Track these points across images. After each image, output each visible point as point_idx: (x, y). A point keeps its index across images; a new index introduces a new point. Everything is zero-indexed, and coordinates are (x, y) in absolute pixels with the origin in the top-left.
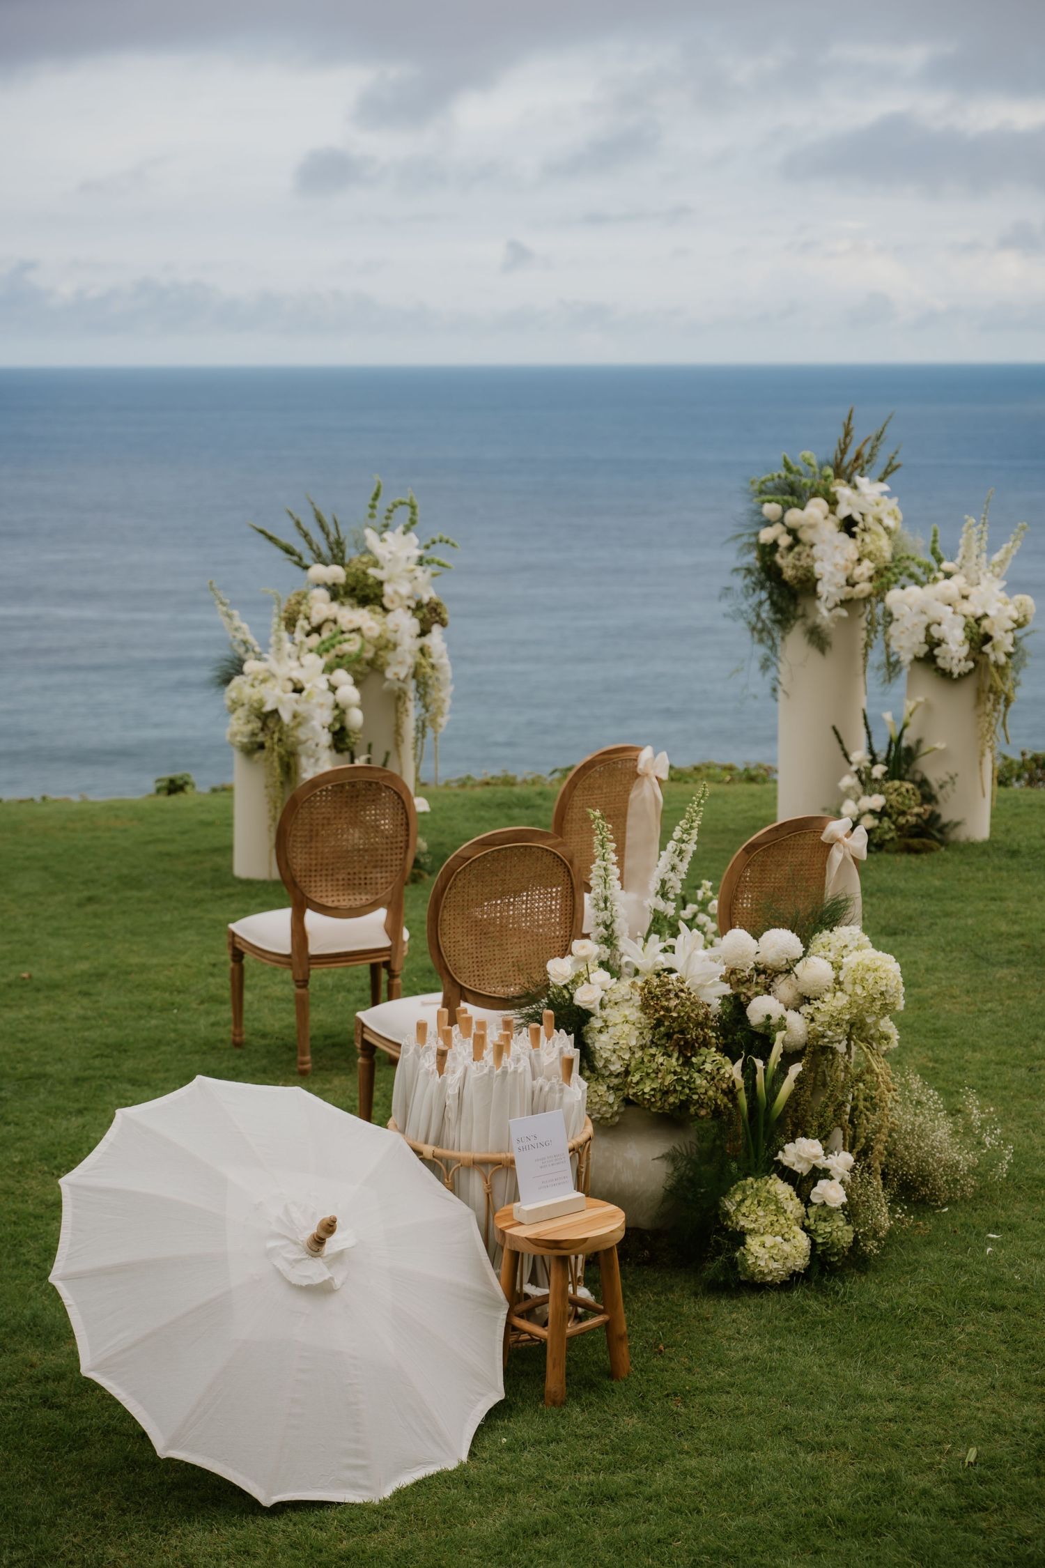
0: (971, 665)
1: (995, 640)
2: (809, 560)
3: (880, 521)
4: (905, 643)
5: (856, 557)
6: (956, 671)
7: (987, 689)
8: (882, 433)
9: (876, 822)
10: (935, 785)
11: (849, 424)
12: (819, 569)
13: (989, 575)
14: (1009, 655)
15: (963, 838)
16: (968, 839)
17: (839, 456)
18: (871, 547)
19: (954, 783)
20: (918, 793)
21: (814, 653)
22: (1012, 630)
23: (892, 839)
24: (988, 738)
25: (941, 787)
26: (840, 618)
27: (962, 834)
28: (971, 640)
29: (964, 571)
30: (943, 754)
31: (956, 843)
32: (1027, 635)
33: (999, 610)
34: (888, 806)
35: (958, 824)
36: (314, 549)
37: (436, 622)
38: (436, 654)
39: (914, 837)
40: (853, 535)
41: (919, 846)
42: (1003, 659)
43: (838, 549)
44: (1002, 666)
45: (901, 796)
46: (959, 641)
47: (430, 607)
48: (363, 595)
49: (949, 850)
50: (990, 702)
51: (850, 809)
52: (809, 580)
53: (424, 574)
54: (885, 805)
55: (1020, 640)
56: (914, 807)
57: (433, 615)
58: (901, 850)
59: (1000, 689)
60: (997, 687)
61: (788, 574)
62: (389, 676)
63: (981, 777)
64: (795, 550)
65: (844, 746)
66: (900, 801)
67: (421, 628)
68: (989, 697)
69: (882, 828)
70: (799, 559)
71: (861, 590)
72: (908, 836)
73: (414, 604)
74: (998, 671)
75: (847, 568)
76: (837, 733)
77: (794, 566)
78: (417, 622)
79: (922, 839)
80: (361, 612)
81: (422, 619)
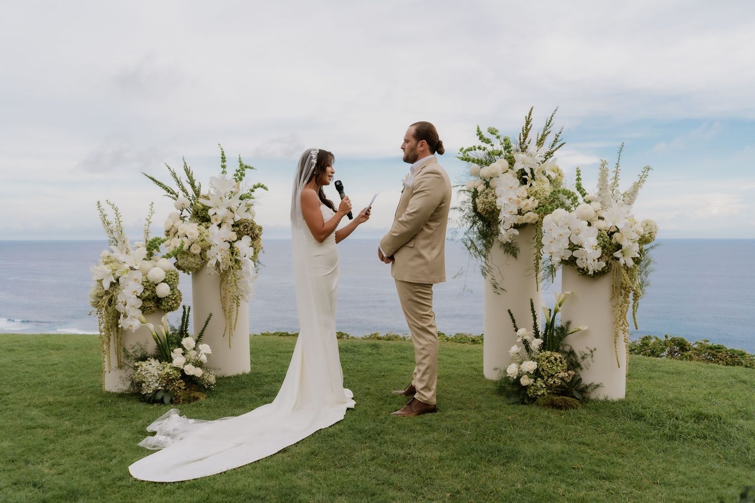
0: (604, 265)
1: (624, 248)
2: (493, 198)
3: (544, 173)
4: (554, 249)
5: (526, 195)
6: (591, 269)
7: (618, 286)
8: (550, 121)
9: (532, 381)
10: (579, 356)
11: (529, 118)
12: (500, 203)
14: (637, 261)
15: (602, 398)
16: (606, 398)
17: (522, 138)
18: (536, 189)
19: (593, 356)
20: (564, 361)
22: (638, 242)
23: (543, 394)
24: (621, 323)
25: (583, 358)
26: (514, 235)
27: (600, 395)
28: (604, 247)
29: (600, 199)
30: (585, 333)
31: (596, 401)
32: (652, 247)
33: (626, 224)
34: (541, 370)
35: (598, 386)
36: (184, 190)
37: (248, 235)
38: (242, 254)
39: (559, 396)
40: (524, 182)
41: (561, 402)
42: (631, 263)
43: (512, 189)
44: (630, 269)
45: (551, 363)
46: (593, 246)
47: (246, 225)
48: (202, 216)
49: (586, 407)
50: (621, 295)
51: (512, 370)
52: (493, 212)
53: (240, 204)
54: (537, 370)
55: (646, 252)
56: (560, 372)
57: (246, 230)
58: (547, 405)
59: (628, 286)
60: (626, 284)
61: (480, 207)
62: (208, 265)
63: (616, 352)
64: (485, 192)
65: (516, 324)
66: (549, 367)
67: (238, 238)
68: (621, 293)
69: (535, 386)
70: (487, 198)
71: (529, 217)
72: (554, 394)
73: (233, 223)
74: (627, 273)
75: (518, 203)
76: (511, 315)
77: (484, 202)
78: (234, 233)
79: (565, 397)
80: (196, 225)
81: (238, 233)
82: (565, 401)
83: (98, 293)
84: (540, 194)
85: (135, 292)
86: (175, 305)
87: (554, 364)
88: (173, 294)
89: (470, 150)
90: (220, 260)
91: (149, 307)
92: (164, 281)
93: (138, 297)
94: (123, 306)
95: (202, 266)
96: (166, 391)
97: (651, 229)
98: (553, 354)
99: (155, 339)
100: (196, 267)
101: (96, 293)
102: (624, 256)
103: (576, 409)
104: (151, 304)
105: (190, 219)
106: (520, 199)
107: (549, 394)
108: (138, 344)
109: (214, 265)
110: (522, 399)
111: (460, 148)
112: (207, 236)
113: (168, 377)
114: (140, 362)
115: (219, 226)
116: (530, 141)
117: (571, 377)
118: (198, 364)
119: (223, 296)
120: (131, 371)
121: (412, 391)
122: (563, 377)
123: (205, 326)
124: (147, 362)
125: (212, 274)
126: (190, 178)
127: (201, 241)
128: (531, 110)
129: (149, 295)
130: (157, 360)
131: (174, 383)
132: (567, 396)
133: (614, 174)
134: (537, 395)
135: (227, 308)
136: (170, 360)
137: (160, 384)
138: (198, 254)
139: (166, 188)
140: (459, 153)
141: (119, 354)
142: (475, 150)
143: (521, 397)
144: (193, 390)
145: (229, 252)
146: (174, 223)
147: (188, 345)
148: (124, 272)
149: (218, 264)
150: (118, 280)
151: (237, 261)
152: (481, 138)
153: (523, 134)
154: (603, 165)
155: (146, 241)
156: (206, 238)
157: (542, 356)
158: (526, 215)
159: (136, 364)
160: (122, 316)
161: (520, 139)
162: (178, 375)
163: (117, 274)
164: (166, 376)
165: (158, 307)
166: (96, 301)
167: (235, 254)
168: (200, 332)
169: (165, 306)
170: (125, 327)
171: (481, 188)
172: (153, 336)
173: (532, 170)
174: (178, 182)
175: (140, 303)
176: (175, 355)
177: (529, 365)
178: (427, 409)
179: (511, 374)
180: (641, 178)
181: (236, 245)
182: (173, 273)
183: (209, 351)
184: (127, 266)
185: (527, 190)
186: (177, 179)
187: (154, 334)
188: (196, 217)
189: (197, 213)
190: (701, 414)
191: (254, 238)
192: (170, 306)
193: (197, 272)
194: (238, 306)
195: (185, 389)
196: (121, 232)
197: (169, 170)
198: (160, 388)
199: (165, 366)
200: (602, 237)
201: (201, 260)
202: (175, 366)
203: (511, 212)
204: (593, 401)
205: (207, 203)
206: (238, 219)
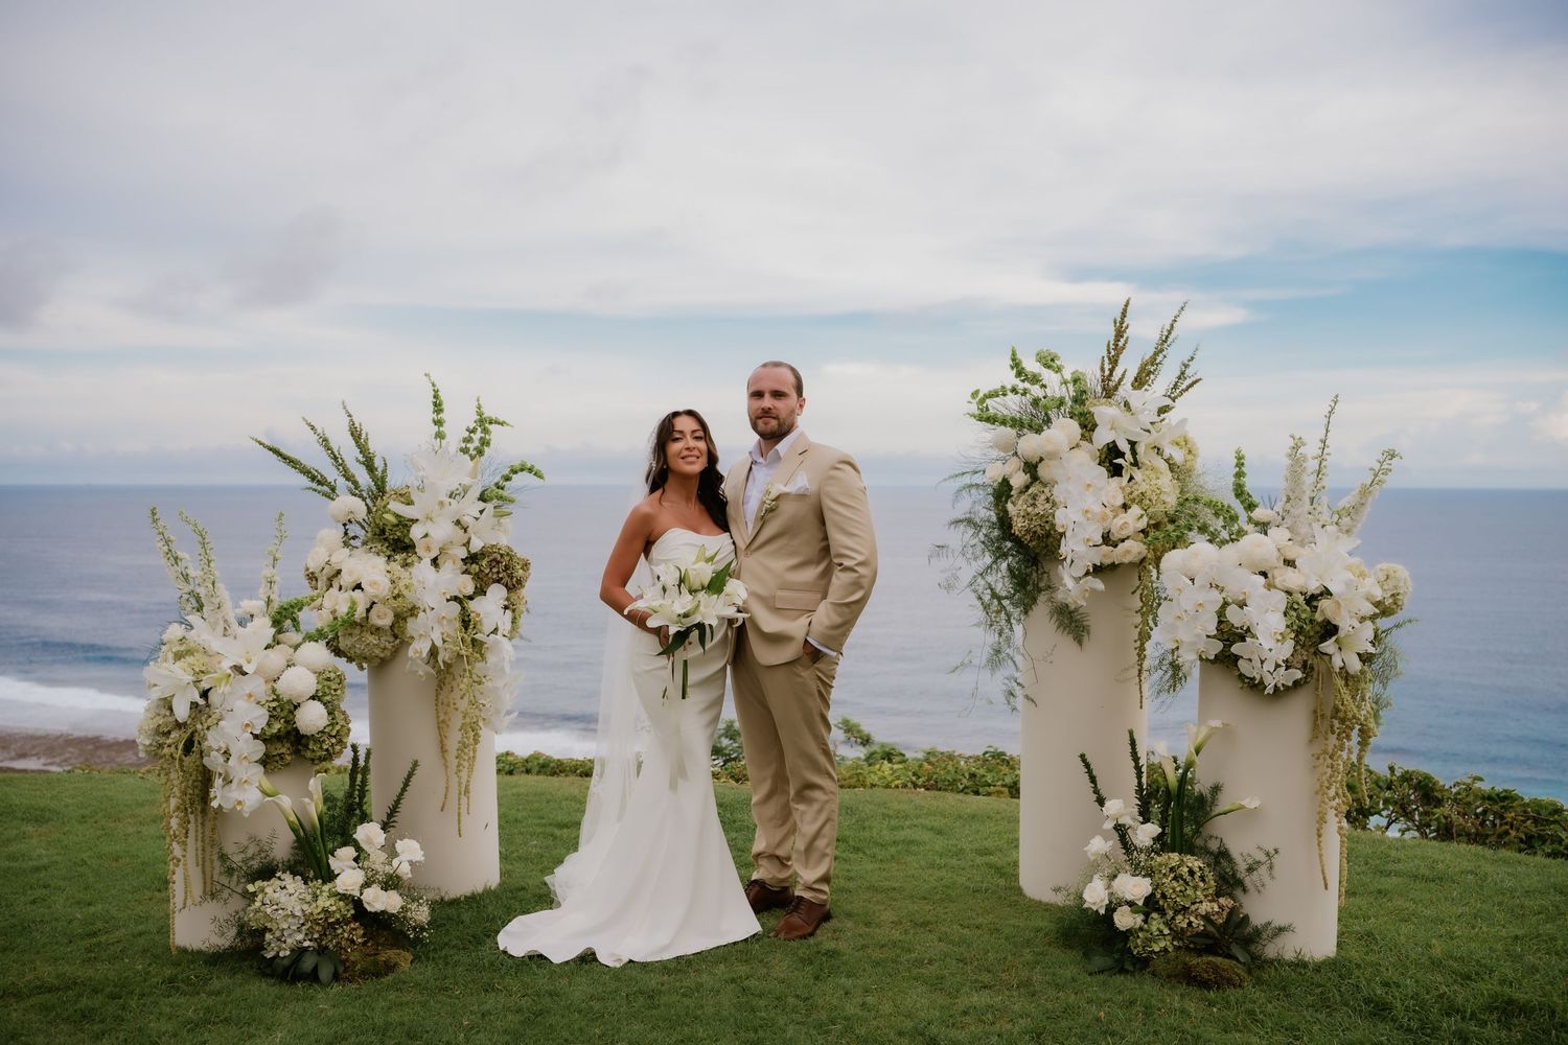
0: (1299, 675)
1: (1341, 633)
2: (1048, 506)
3: (1159, 451)
4: (1184, 636)
5: (1120, 501)
6: (1270, 681)
7: (1328, 714)
8: (1170, 332)
9: (1139, 919)
10: (1242, 867)
11: (1122, 323)
12: (1062, 519)
13: (1331, 528)
14: (1365, 658)
15: (1289, 956)
16: (1300, 955)
17: (1107, 367)
18: (1143, 487)
19: (1271, 868)
20: (1210, 876)
21: (1066, 642)
22: (1373, 618)
23: (1165, 950)
24: (1332, 792)
25: (1250, 870)
26: (1093, 591)
27: (1286, 948)
28: (1299, 632)
29: (1288, 521)
30: (1255, 813)
31: (1278, 962)
32: (1397, 626)
33: (1348, 584)
34: (1159, 896)
35: (1281, 930)
36: (348, 477)
37: (499, 581)
38: (487, 627)
39: (1200, 955)
40: (1116, 471)
41: (1207, 972)
42: (1355, 665)
43: (1091, 489)
44: (1353, 677)
45: (1181, 882)
46: (1275, 633)
47: (495, 560)
48: (395, 541)
49: (1259, 982)
50: (1333, 732)
51: (1095, 896)
52: (1048, 535)
53: (481, 512)
54: (1152, 895)
55: (1384, 635)
56: (1201, 902)
57: (495, 570)
58: (1175, 976)
59: (1350, 715)
60: (1345, 712)
61: (1019, 525)
62: (411, 653)
63: (1321, 856)
64: (1030, 491)
65: (1099, 787)
66: (1178, 889)
67: (476, 587)
68: (1332, 726)
69: (1147, 931)
70: (1034, 505)
71: (1128, 552)
72: (1187, 948)
73: (464, 554)
74: (1347, 685)
75: (1104, 518)
76: (1087, 766)
77: (1028, 514)
78: (468, 578)
79: (1211, 958)
80: (382, 560)
81: (477, 577)
82: (1216, 968)
83: (159, 725)
84: (1150, 500)
85: (247, 725)
86: (338, 748)
87: (1187, 884)
88: (332, 724)
89: (993, 395)
90: (439, 643)
91: (279, 755)
92: (313, 698)
93: (256, 737)
94: (221, 759)
95: (395, 652)
96: (321, 950)
97: (1396, 587)
98: (1185, 860)
99: (294, 830)
100: (382, 655)
101: (153, 725)
102: (1340, 648)
103: (1240, 986)
104: (283, 749)
105: (365, 543)
106: (1107, 511)
107: (1177, 948)
108: (253, 839)
109: (424, 655)
110: (1117, 961)
111: (972, 391)
112: (407, 587)
113: (326, 919)
114: (259, 883)
115: (435, 562)
116: (1123, 375)
117: (1225, 913)
118: (391, 883)
119: (441, 719)
120: (236, 903)
122: (1207, 913)
123: (404, 790)
124: (275, 882)
125: (421, 673)
126: (363, 448)
127: (395, 598)
128: (1126, 306)
129: (279, 730)
130: (299, 878)
131: (340, 931)
132: (1216, 954)
133: (1317, 462)
134: (1153, 952)
135: (453, 744)
136: (329, 876)
137: (306, 934)
138: (387, 628)
139: (306, 472)
140: (969, 402)
141: (208, 864)
142: (1004, 395)
143: (1116, 957)
144: (383, 945)
145: (458, 624)
146: (330, 556)
147: (370, 841)
148: (221, 680)
149: (434, 652)
150: (205, 694)
151: (476, 644)
152: (1020, 372)
153: (1110, 359)
154: (1296, 448)
155: (269, 601)
156: (405, 592)
157: (1160, 865)
158: (1121, 545)
159: (251, 888)
160: (218, 782)
161: (1103, 370)
162: (348, 911)
163: (205, 685)
164: (322, 916)
165: (297, 752)
166: (154, 743)
167: (471, 627)
168: (391, 803)
169: (313, 751)
170: (227, 806)
171: (1019, 480)
172: (291, 824)
173: (1133, 444)
174: (335, 458)
175: (259, 749)
176: (340, 864)
177: (1135, 886)
179: (1094, 904)
180: (1376, 475)
181: (472, 605)
182: (332, 675)
183: (419, 856)
184: (226, 665)
185: (1123, 489)
186: (333, 453)
187: (293, 818)
188: (380, 541)
189: (383, 531)
190: (1510, 1002)
191: (514, 585)
192: (327, 750)
193: (380, 665)
194: (476, 741)
195: (364, 944)
196: (213, 584)
197: (312, 432)
198: (307, 944)
199: (318, 892)
200: (1295, 610)
201: (392, 640)
202: (341, 891)
203: (1088, 540)
204: (1271, 962)
205: (407, 512)
206: (477, 545)
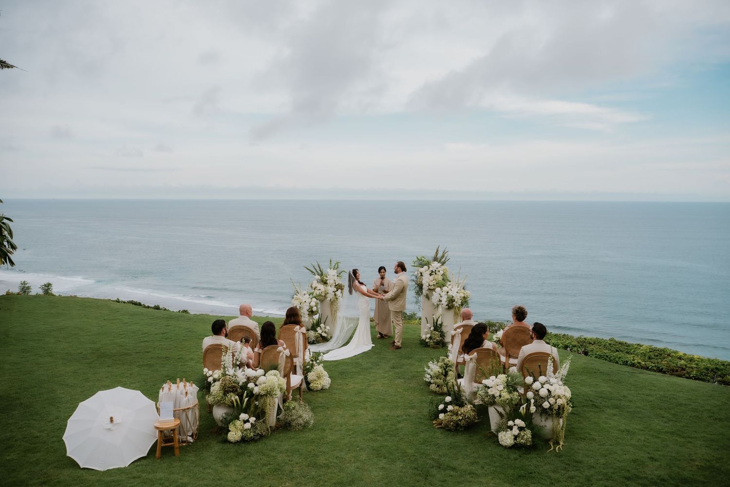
9: (429, 340)
13: (457, 286)
20: (440, 335)
22: (462, 299)
23: (432, 345)
34: (432, 337)
36: (317, 272)
37: (340, 289)
43: (427, 277)
48: (325, 283)
52: (421, 284)
57: (339, 286)
58: (432, 348)
61: (418, 282)
62: (327, 300)
65: (428, 322)
67: (337, 290)
69: (430, 342)
70: (420, 279)
73: (335, 285)
76: (427, 319)
78: (335, 288)
79: (437, 345)
80: (323, 286)
81: (337, 288)
82: (437, 347)
84: (437, 280)
85: (306, 310)
87: (436, 335)
88: (317, 310)
90: (331, 298)
92: (314, 306)
97: (467, 294)
98: (436, 332)
99: (312, 324)
102: (456, 303)
104: (310, 313)
105: (320, 283)
106: (430, 281)
107: (434, 344)
109: (329, 300)
110: (426, 346)
112: (326, 290)
113: (317, 336)
115: (331, 286)
117: (441, 340)
118: (325, 332)
119: (332, 310)
121: (394, 342)
122: (438, 339)
125: (329, 303)
126: (319, 267)
129: (310, 310)
130: (313, 331)
131: (319, 338)
132: (439, 345)
134: (430, 345)
135: (333, 313)
136: (317, 331)
137: (314, 338)
138: (324, 296)
139: (310, 271)
145: (334, 296)
146: (316, 285)
147: (322, 326)
149: (331, 300)
151: (337, 298)
157: (433, 333)
158: (432, 286)
161: (434, 257)
162: (320, 336)
165: (313, 313)
167: (336, 296)
168: (325, 321)
169: (315, 313)
171: (419, 275)
173: (435, 270)
175: (308, 313)
176: (318, 329)
177: (429, 335)
178: (398, 348)
179: (425, 338)
181: (336, 293)
182: (317, 303)
183: (329, 329)
184: (304, 301)
185: (433, 278)
186: (315, 268)
187: (312, 322)
189: (323, 281)
191: (342, 289)
193: (322, 301)
197: (312, 265)
198: (315, 340)
199: (315, 333)
200: (449, 298)
201: (325, 298)
202: (319, 334)
203: (427, 285)
205: (327, 278)
206: (337, 284)
